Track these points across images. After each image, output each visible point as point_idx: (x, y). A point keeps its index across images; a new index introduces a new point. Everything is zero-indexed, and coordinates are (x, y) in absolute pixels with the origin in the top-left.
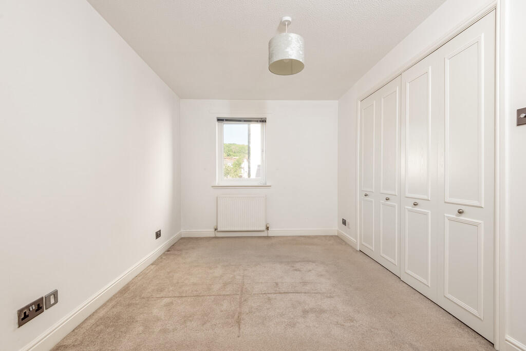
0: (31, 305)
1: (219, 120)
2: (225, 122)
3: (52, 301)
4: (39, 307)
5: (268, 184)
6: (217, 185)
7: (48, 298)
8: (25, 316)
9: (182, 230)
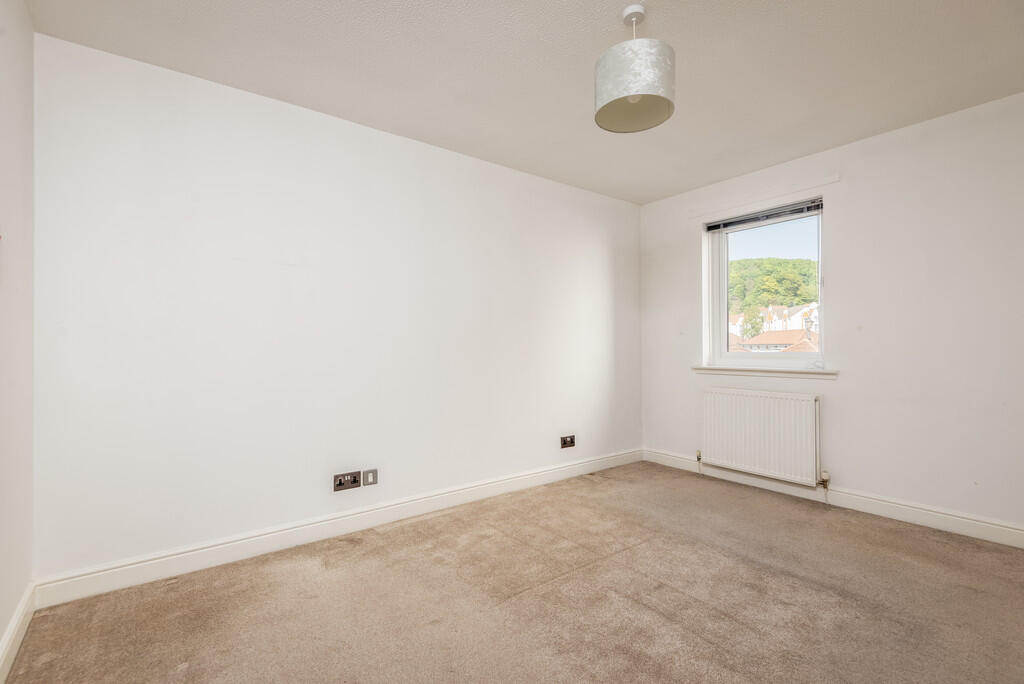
0: (347, 475)
1: (711, 228)
2: (725, 230)
3: (371, 479)
4: (354, 480)
5: (829, 368)
6: (704, 364)
7: (366, 473)
8: (340, 484)
9: (644, 448)
